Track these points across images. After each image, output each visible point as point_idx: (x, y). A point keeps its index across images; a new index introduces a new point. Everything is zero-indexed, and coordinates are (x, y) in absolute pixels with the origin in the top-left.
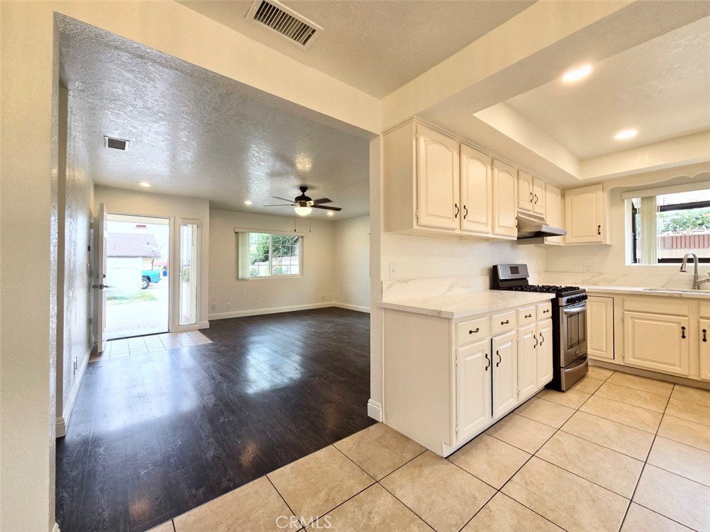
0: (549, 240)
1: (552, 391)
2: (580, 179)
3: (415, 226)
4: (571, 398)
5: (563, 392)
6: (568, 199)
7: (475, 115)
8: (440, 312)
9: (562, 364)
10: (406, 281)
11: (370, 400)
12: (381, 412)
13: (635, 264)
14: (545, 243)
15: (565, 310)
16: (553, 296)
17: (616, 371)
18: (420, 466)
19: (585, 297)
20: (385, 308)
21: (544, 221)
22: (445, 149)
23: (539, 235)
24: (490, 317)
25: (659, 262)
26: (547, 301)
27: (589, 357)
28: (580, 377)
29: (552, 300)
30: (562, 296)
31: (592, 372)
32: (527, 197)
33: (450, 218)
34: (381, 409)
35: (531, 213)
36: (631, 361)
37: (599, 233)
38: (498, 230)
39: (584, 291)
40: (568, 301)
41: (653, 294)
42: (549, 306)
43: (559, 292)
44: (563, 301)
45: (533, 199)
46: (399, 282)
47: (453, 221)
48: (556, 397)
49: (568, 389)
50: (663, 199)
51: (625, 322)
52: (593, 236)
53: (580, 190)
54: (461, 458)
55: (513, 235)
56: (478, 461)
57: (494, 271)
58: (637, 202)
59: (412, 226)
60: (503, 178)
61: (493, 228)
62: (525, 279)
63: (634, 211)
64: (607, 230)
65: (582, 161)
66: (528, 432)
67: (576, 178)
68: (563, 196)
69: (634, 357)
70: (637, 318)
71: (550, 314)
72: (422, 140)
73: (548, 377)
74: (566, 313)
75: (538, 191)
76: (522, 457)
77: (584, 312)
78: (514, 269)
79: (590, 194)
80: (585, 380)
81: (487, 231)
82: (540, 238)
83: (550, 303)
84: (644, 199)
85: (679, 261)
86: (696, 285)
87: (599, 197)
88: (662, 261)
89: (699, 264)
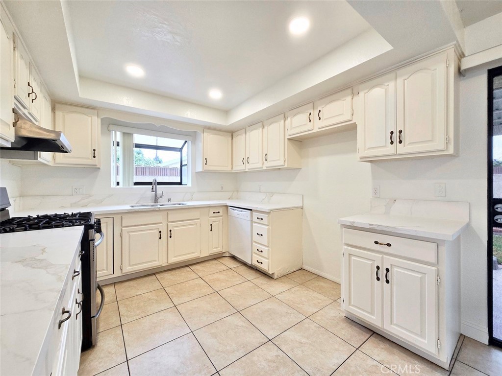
2: (80, 95)
5: (94, 346)
6: (59, 114)
13: (118, 186)
14: (39, 159)
25: (134, 185)
30: (92, 228)
36: (128, 269)
37: (94, 157)
41: (143, 210)
44: (93, 233)
45: (31, 93)
50: (139, 139)
51: (124, 237)
52: (88, 158)
53: (74, 108)
58: (119, 137)
64: (102, 154)
68: (53, 109)
69: (130, 265)
70: (132, 232)
75: (35, 86)
79: (86, 117)
84: (124, 134)
85: (150, 184)
86: (156, 200)
87: (94, 122)
88: (136, 184)
89: (158, 186)
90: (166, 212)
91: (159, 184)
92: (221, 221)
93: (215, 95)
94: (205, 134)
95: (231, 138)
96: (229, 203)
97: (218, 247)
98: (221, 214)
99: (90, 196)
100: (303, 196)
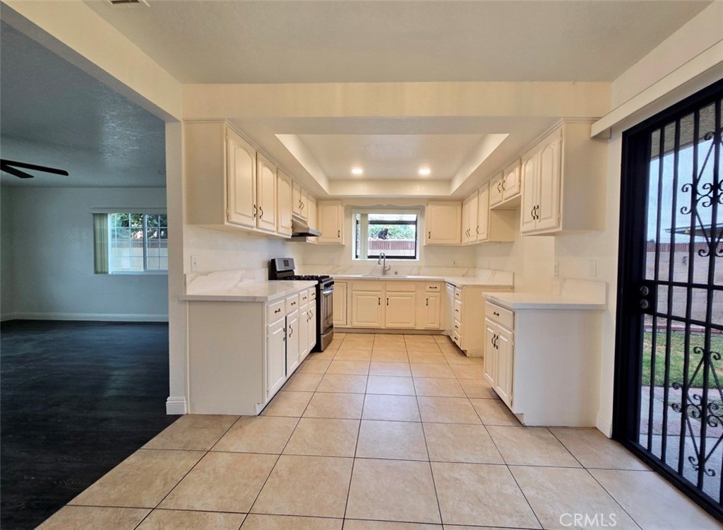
0: (310, 239)
1: (315, 353)
2: (329, 194)
3: (226, 223)
4: (327, 354)
5: (322, 352)
6: (320, 207)
7: (276, 135)
8: (255, 298)
9: (322, 332)
10: (206, 274)
11: (168, 399)
12: (185, 405)
13: (357, 259)
14: (307, 241)
15: (324, 293)
16: (317, 282)
17: (347, 333)
18: (241, 427)
19: (333, 283)
20: (189, 301)
21: (306, 224)
22: (247, 154)
23: (304, 235)
24: (285, 300)
25: (368, 258)
26: (313, 287)
27: (334, 326)
28: (329, 341)
29: (316, 286)
30: (322, 282)
31: (336, 336)
32: (297, 204)
33: (250, 217)
34: (185, 402)
35: (299, 217)
36: (356, 324)
37: (339, 236)
38: (281, 230)
39: (332, 278)
40: (325, 286)
42: (314, 290)
43: (320, 279)
44: (322, 286)
45: (301, 205)
46: (201, 275)
47: (253, 219)
48: (318, 356)
49: (325, 349)
50: (373, 216)
51: (353, 298)
52: (336, 238)
54: (269, 411)
55: (288, 233)
56: (283, 408)
57: (272, 264)
58: (358, 217)
59: (223, 223)
60: (284, 186)
61: (277, 228)
62: (292, 270)
63: (357, 222)
64: (343, 234)
65: (331, 181)
66: (307, 381)
67: (326, 193)
68: (317, 205)
69: (357, 322)
70: (359, 295)
71: (315, 296)
72: (231, 142)
73: (313, 343)
74: (324, 295)
75: (304, 199)
76: (308, 396)
77: (332, 293)
78: (286, 262)
80: (333, 341)
81: (273, 229)
82: (303, 237)
83: (315, 288)
84: (362, 215)
85: (377, 257)
86: (384, 272)
87: (339, 210)
88: (370, 257)
89: (386, 260)
90: (384, 282)
91: (388, 257)
92: (439, 298)
93: (425, 171)
94: (429, 207)
95: (460, 207)
96: (447, 279)
97: (434, 323)
98: (438, 289)
99: (338, 266)
100: (514, 274)
